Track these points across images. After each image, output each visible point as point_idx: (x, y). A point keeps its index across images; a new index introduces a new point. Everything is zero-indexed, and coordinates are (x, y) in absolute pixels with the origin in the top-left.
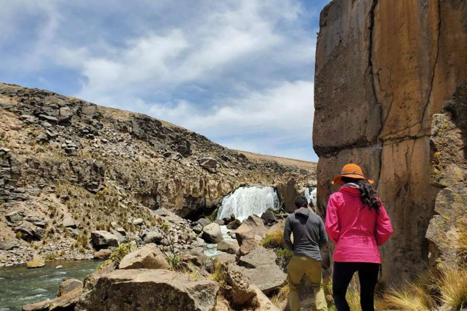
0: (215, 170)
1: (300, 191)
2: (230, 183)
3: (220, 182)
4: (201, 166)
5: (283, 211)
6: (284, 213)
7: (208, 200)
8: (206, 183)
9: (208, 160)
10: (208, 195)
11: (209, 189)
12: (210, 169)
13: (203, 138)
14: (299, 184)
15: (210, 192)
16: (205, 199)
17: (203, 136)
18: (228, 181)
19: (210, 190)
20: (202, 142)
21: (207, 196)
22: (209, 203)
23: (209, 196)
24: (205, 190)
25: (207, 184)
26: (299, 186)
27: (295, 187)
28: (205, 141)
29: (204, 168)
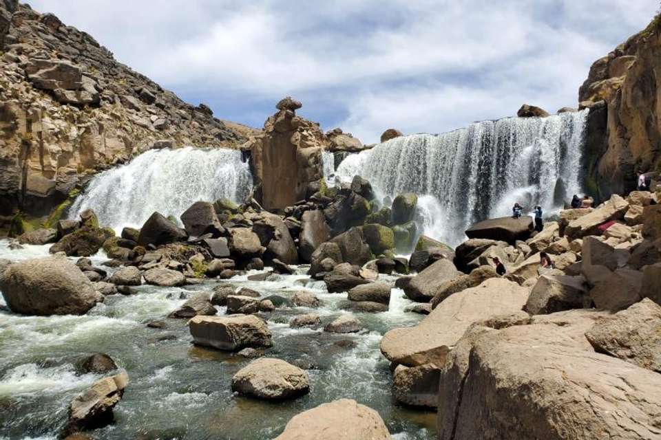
0: (78, 96)
1: (306, 151)
2: (125, 139)
3: (88, 130)
4: (29, 80)
5: (254, 206)
6: (258, 212)
7: (32, 175)
8: (29, 123)
9: (55, 67)
10: (38, 159)
11: (41, 144)
12: (58, 90)
13: (84, 38)
14: (305, 133)
15: (43, 152)
16: (24, 170)
17: (84, 34)
18: (119, 132)
19: (46, 144)
20: (78, 46)
21: (33, 163)
22: (37, 181)
23: (42, 162)
24: (26, 144)
25: (35, 127)
26: (304, 138)
27: (293, 139)
28: (89, 47)
29: (38, 86)
